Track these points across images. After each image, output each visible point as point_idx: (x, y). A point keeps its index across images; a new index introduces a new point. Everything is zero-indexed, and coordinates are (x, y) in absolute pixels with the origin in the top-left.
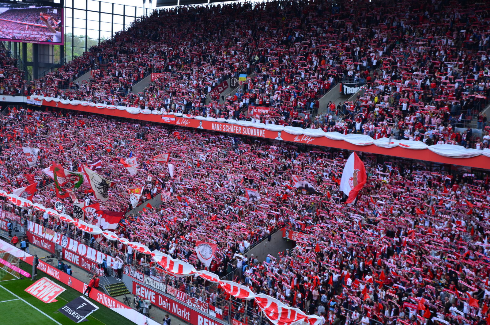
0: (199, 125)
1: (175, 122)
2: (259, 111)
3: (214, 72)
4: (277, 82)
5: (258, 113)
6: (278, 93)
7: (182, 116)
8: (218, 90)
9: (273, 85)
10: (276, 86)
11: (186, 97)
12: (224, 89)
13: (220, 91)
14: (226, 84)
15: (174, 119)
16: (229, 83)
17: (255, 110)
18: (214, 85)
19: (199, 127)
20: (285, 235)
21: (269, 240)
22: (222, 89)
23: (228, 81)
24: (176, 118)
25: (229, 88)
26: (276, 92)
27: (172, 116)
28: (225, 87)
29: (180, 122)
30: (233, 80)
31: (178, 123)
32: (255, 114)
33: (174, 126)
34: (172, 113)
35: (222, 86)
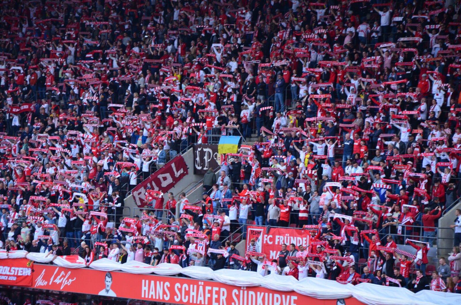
0: (103, 287)
1: (32, 279)
2: (280, 239)
3: (145, 133)
4: (331, 154)
5: (274, 247)
6: (334, 189)
7: (52, 263)
8: (158, 183)
10: (326, 169)
11: (65, 206)
12: (176, 180)
13: (164, 184)
14: (181, 164)
15: (27, 272)
16: (189, 163)
17: (267, 238)
18: (145, 169)
19: (102, 293)
22: (170, 180)
23: (187, 155)
24: (35, 266)
25: (191, 177)
26: (328, 184)
27: (20, 262)
28: (177, 174)
29: (46, 278)
30: (202, 154)
31: (40, 283)
32: (266, 248)
33: (28, 291)
34: (21, 253)
35: (169, 170)
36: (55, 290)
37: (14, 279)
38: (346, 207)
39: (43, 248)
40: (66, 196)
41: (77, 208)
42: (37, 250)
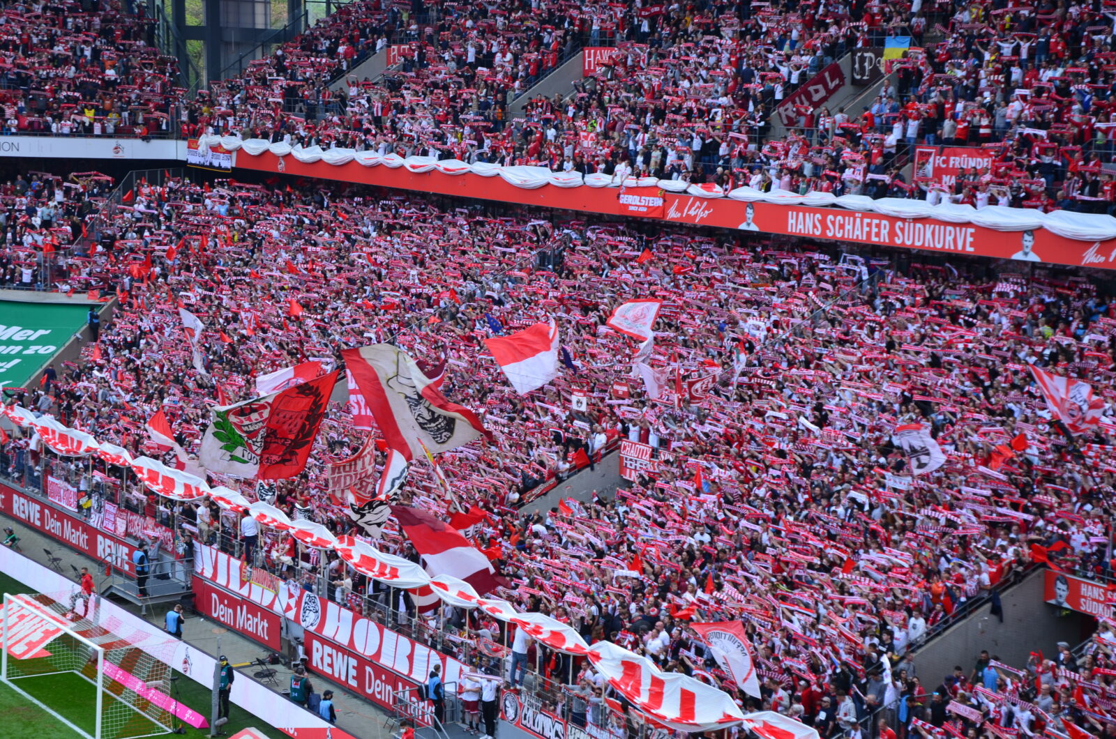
0: (744, 219)
1: (664, 210)
2: (955, 161)
3: (795, 34)
4: (1024, 55)
5: (948, 171)
6: (1024, 98)
7: (685, 192)
8: (809, 97)
9: (1004, 68)
10: (1016, 73)
11: (700, 125)
12: (830, 92)
13: (816, 98)
14: (836, 72)
15: (659, 202)
16: (846, 71)
17: (939, 161)
18: (794, 80)
19: (743, 227)
20: (1054, 596)
21: (997, 610)
22: (822, 93)
23: (844, 62)
24: (667, 196)
25: (848, 89)
26: (1018, 92)
27: (651, 191)
28: (832, 85)
29: (680, 209)
30: (862, 59)
31: (673, 214)
32: (939, 173)
33: (659, 223)
34: (651, 181)
35: (821, 80)
36: (690, 223)
37: (645, 210)
38: (1039, 119)
39: (675, 175)
40: (701, 114)
41: (713, 127)
42: (669, 177)
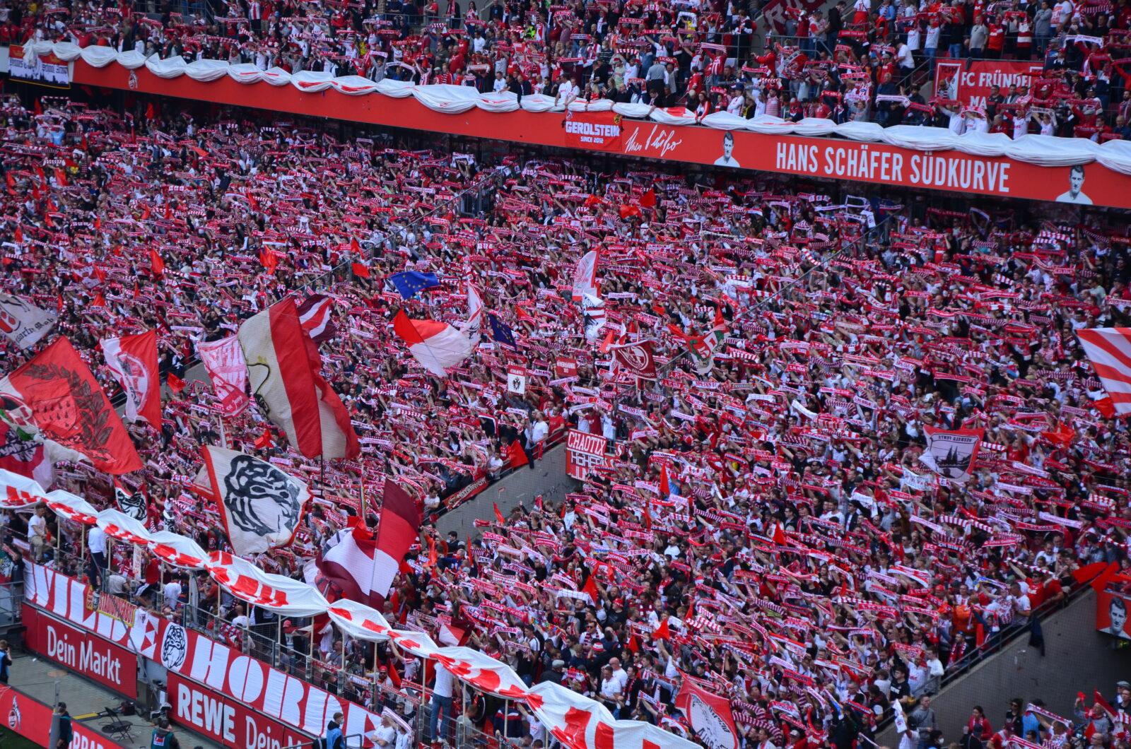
0: (721, 153)
1: (619, 141)
2: (986, 79)
5: (978, 91)
7: (648, 117)
11: (666, 32)
15: (614, 131)
17: (967, 78)
19: (720, 162)
20: (1108, 622)
21: (1037, 641)
24: (626, 123)
27: (604, 117)
29: (641, 140)
31: (632, 146)
32: (965, 93)
33: (614, 158)
34: (604, 104)
36: (651, 157)
37: (601, 141)
38: (1090, 25)
39: (635, 97)
40: (668, 18)
41: (684, 36)
42: (626, 99)
